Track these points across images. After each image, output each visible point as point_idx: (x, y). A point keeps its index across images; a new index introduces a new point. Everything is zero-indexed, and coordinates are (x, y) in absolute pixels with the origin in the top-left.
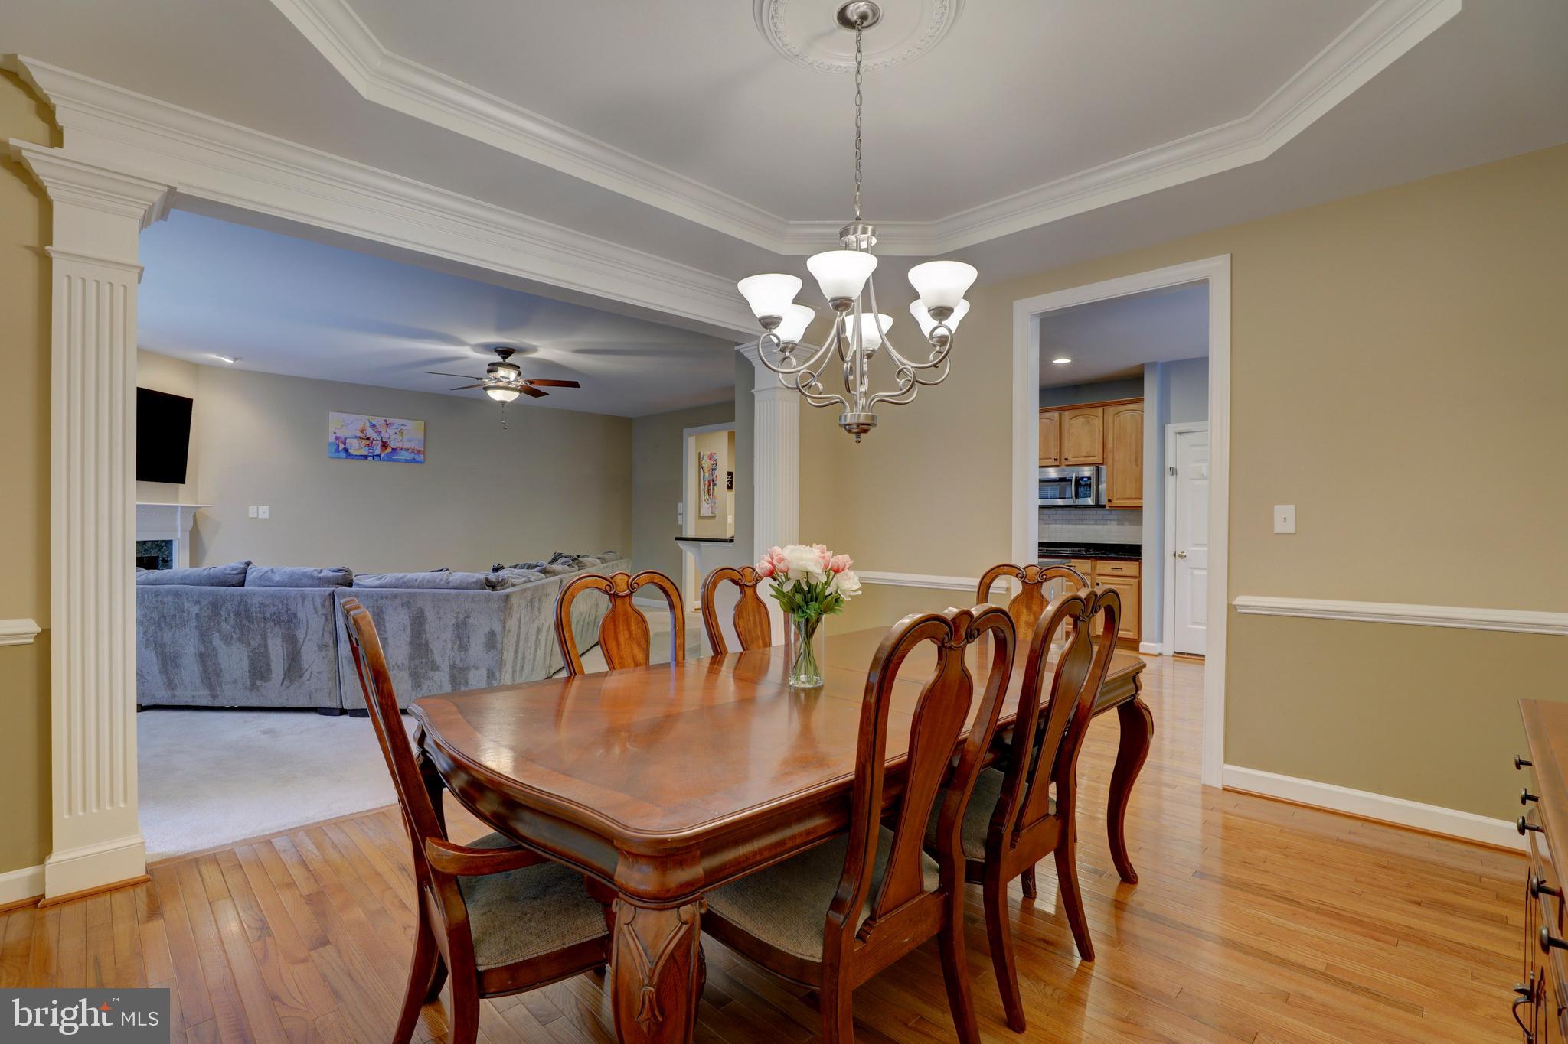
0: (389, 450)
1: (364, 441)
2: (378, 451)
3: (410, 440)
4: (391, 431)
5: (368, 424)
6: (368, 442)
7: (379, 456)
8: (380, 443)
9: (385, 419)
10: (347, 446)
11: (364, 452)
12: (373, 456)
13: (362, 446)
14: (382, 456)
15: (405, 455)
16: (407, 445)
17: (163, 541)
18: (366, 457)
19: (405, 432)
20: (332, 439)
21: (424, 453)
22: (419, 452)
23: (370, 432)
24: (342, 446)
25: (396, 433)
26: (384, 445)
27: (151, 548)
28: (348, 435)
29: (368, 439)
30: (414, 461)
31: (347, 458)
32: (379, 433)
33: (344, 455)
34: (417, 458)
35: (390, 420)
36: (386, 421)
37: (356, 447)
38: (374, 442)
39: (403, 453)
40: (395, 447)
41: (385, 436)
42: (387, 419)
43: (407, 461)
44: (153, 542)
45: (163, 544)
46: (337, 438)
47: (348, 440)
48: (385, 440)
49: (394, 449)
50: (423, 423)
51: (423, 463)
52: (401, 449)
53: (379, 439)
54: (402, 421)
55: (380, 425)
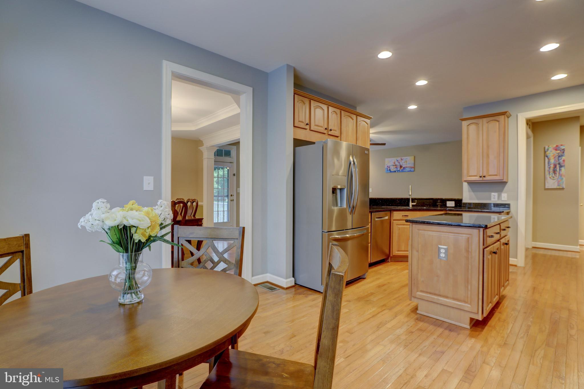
0: (402, 168)
2: (399, 169)
3: (409, 164)
4: (403, 161)
5: (396, 160)
6: (396, 166)
7: (399, 170)
8: (399, 166)
11: (395, 170)
12: (397, 171)
13: (394, 168)
14: (400, 170)
15: (408, 169)
16: (408, 165)
18: (395, 171)
19: (407, 161)
20: (386, 167)
21: (414, 168)
22: (412, 168)
23: (397, 163)
24: (389, 169)
25: (404, 162)
26: (401, 167)
28: (390, 165)
29: (396, 165)
30: (410, 171)
31: (390, 172)
32: (399, 163)
33: (389, 171)
34: (413, 169)
36: (401, 158)
37: (393, 169)
38: (398, 166)
39: (407, 168)
41: (401, 163)
43: (408, 171)
46: (387, 166)
47: (390, 167)
48: (401, 165)
49: (404, 168)
50: (413, 157)
51: (414, 171)
52: (406, 167)
53: (399, 165)
54: (406, 158)
55: (400, 160)
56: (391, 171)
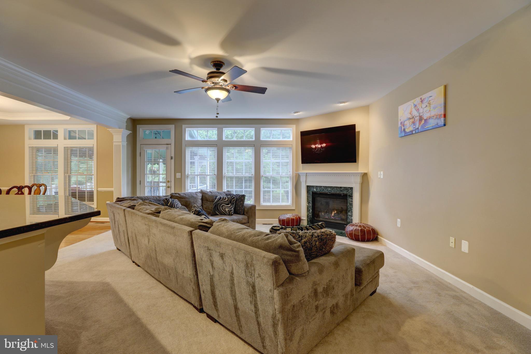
0: (423, 122)
1: (411, 120)
2: (417, 125)
3: (435, 108)
4: (424, 106)
5: (413, 107)
6: (413, 120)
7: (418, 129)
8: (418, 118)
9: (421, 97)
10: (405, 127)
11: (411, 129)
12: (415, 130)
13: (411, 124)
14: (420, 127)
15: (432, 123)
16: (433, 113)
17: (349, 187)
18: (412, 132)
19: (431, 102)
20: (399, 125)
21: (445, 116)
22: (440, 116)
23: (415, 112)
24: (403, 128)
25: (426, 107)
26: (421, 119)
27: (344, 190)
28: (406, 118)
29: (414, 117)
30: (437, 126)
31: (404, 136)
32: (418, 110)
33: (403, 134)
35: (423, 97)
36: (421, 99)
37: (409, 126)
38: (416, 118)
39: (430, 121)
40: (426, 118)
41: (421, 111)
43: (434, 128)
44: (344, 187)
45: (349, 189)
46: (401, 123)
47: (405, 123)
48: (421, 115)
49: (425, 120)
50: (443, 88)
51: (445, 125)
52: (430, 118)
53: (418, 115)
54: (429, 94)
55: (419, 104)
56: (408, 135)
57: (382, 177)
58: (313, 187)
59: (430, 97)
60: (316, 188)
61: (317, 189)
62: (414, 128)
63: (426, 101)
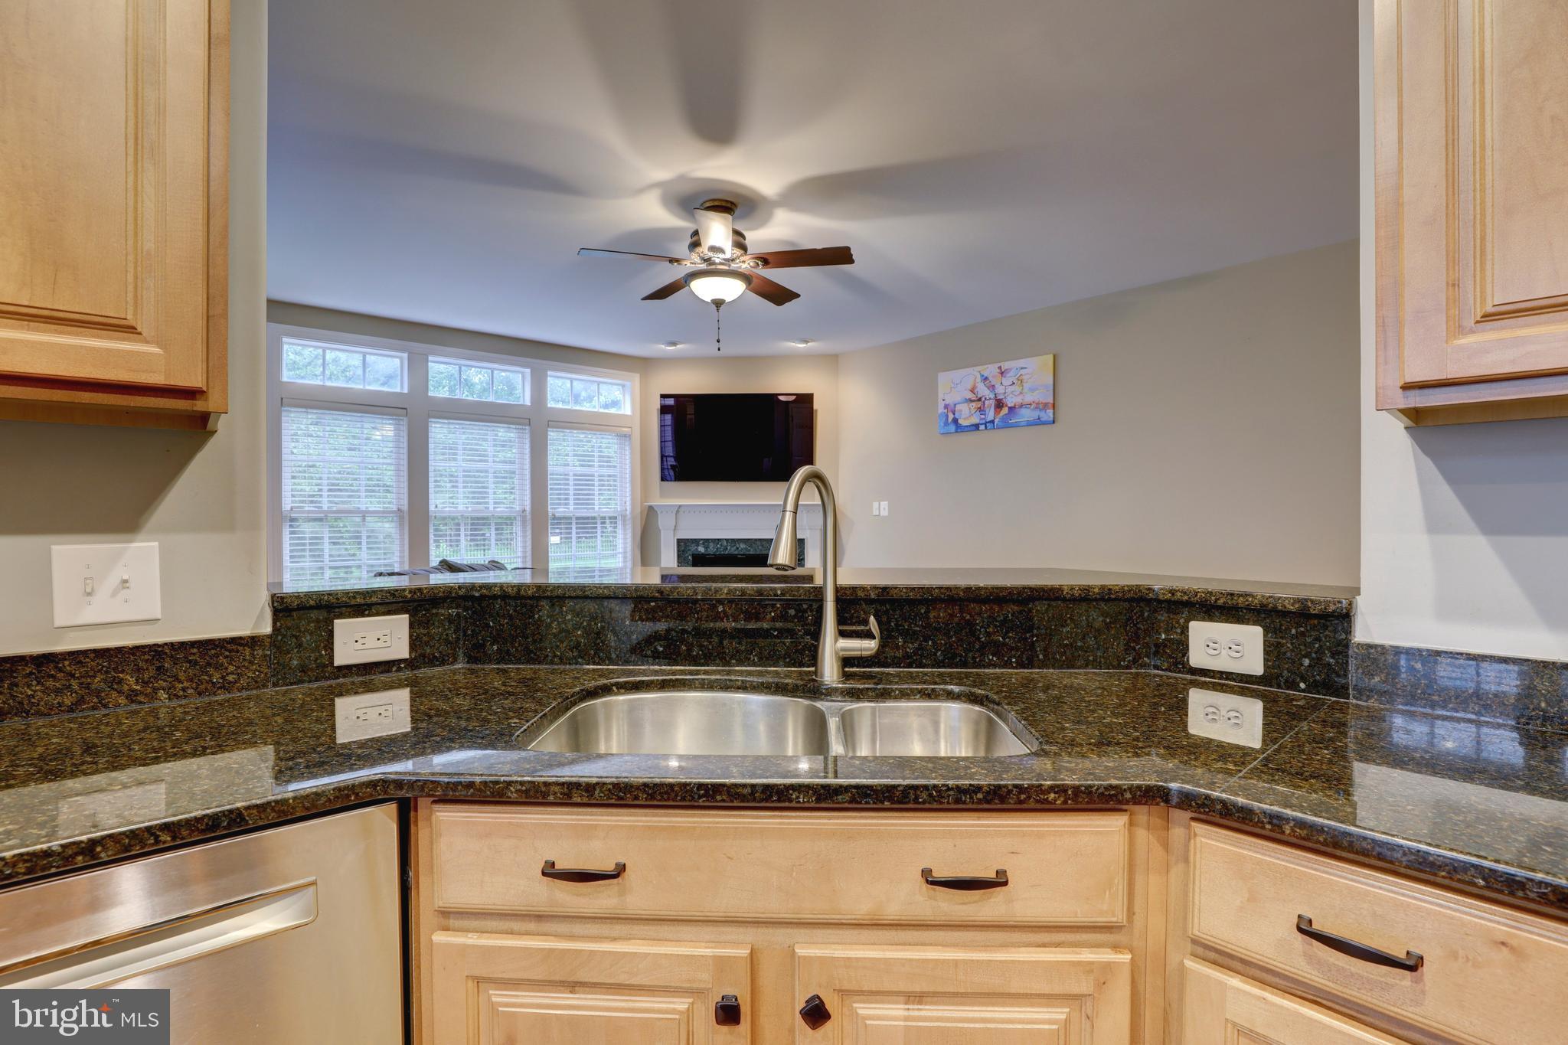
0: (1005, 411)
1: (974, 404)
2: (990, 415)
4: (1007, 381)
5: (979, 379)
6: (979, 404)
7: (992, 422)
8: (993, 402)
9: (999, 364)
10: (957, 416)
11: (975, 420)
12: (985, 424)
13: (973, 410)
14: (996, 421)
15: (1026, 415)
16: (1029, 398)
18: (976, 427)
19: (1025, 378)
20: (941, 409)
21: (1054, 406)
22: (1046, 405)
23: (983, 391)
24: (951, 416)
25: (1014, 383)
26: (999, 404)
28: (958, 399)
29: (980, 399)
30: (1038, 422)
31: (956, 432)
32: (992, 387)
33: (952, 428)
34: (1049, 413)
35: (1005, 365)
36: (1000, 368)
37: (967, 415)
38: (987, 402)
39: (1023, 411)
40: (1012, 405)
41: (1000, 390)
42: (1001, 364)
43: (1030, 424)
46: (946, 407)
47: (958, 407)
48: (999, 397)
49: (1010, 409)
50: (1051, 357)
51: (1053, 422)
52: (1021, 406)
53: (992, 396)
54: (1021, 363)
55: (993, 377)
56: (959, 428)
57: (885, 513)
58: (696, 542)
59: (1022, 368)
60: (703, 543)
61: (706, 548)
62: (981, 419)
63: (1012, 373)
